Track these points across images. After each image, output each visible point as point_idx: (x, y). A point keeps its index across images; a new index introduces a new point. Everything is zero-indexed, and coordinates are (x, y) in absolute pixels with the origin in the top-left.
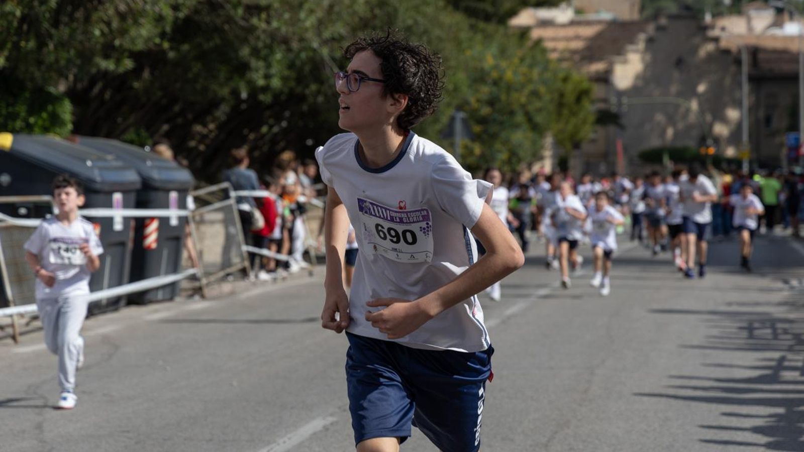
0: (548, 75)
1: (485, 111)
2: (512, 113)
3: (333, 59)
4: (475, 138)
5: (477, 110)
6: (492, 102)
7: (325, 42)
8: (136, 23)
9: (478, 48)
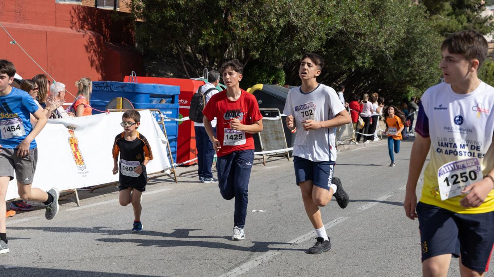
7: (388, 48)
8: (311, 40)
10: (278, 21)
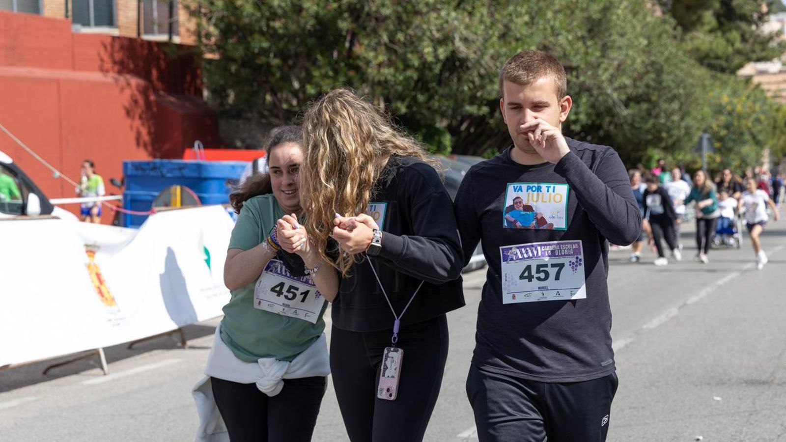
0: (766, 108)
1: (723, 132)
2: (742, 134)
3: (621, 100)
4: (717, 151)
5: (718, 132)
6: (727, 127)
7: (615, 90)
8: (492, 82)
9: (717, 90)
10: (435, 50)
